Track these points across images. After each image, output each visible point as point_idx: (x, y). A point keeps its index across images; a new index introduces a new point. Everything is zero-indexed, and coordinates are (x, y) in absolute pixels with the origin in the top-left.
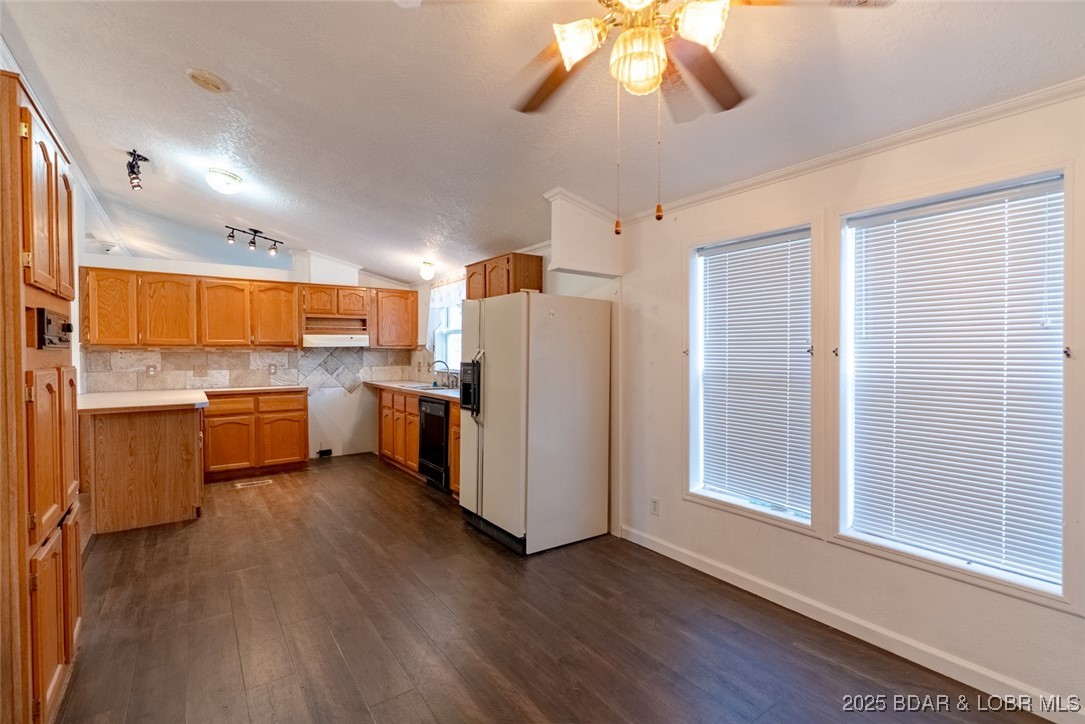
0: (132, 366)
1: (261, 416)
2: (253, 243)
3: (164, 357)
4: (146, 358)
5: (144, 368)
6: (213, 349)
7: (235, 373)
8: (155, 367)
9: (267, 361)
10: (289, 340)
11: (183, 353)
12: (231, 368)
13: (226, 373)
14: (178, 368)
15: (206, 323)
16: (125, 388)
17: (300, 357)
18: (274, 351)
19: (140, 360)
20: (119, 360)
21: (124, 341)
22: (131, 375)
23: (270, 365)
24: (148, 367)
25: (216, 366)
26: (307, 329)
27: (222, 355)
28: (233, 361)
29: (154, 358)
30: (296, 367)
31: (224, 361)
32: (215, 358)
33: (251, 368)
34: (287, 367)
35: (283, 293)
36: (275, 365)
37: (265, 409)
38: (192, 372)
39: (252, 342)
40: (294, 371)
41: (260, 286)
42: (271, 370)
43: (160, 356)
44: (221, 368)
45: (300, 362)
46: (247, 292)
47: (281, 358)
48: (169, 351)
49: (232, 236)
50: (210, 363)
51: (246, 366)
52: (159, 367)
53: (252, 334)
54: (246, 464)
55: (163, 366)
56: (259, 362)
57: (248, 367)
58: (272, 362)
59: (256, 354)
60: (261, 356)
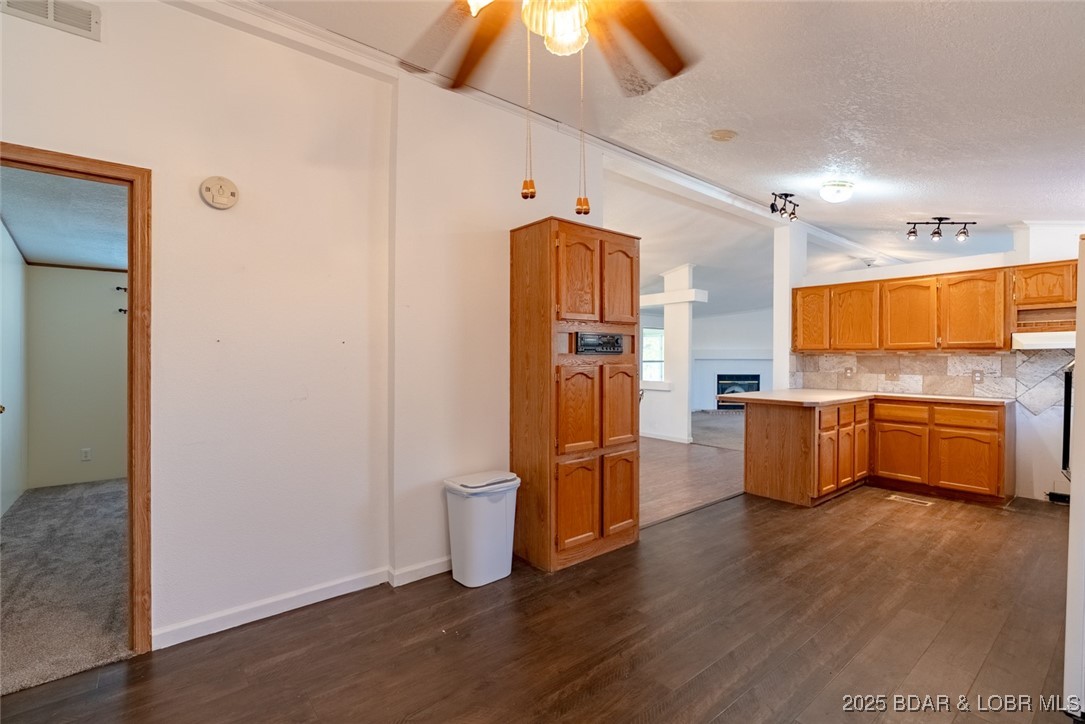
0: (834, 367)
1: (937, 429)
2: (937, 233)
3: (860, 360)
4: (843, 362)
5: (843, 370)
6: (906, 353)
7: (929, 379)
8: (851, 369)
9: (970, 366)
10: (989, 341)
11: (876, 357)
12: (925, 373)
13: (919, 378)
14: (871, 371)
15: (888, 326)
16: (828, 387)
17: (1019, 362)
18: (979, 355)
19: (840, 363)
20: (826, 362)
21: (821, 347)
22: (833, 376)
23: (974, 372)
24: (846, 369)
25: (909, 370)
26: (1019, 325)
27: (915, 359)
28: (927, 366)
29: (851, 361)
30: (1013, 375)
31: (917, 365)
32: (907, 362)
33: (949, 374)
34: (998, 374)
35: (981, 283)
36: (981, 372)
37: (942, 422)
38: (884, 376)
39: (938, 344)
40: (1011, 381)
41: (949, 279)
42: (975, 378)
43: (855, 359)
44: (913, 372)
45: (1020, 369)
46: (933, 289)
47: (991, 363)
48: (863, 355)
49: (913, 232)
50: (902, 367)
51: (943, 371)
52: (855, 371)
53: (939, 335)
54: (916, 479)
55: (858, 369)
56: (959, 368)
57: (946, 373)
58: (977, 368)
59: (955, 358)
60: (962, 361)
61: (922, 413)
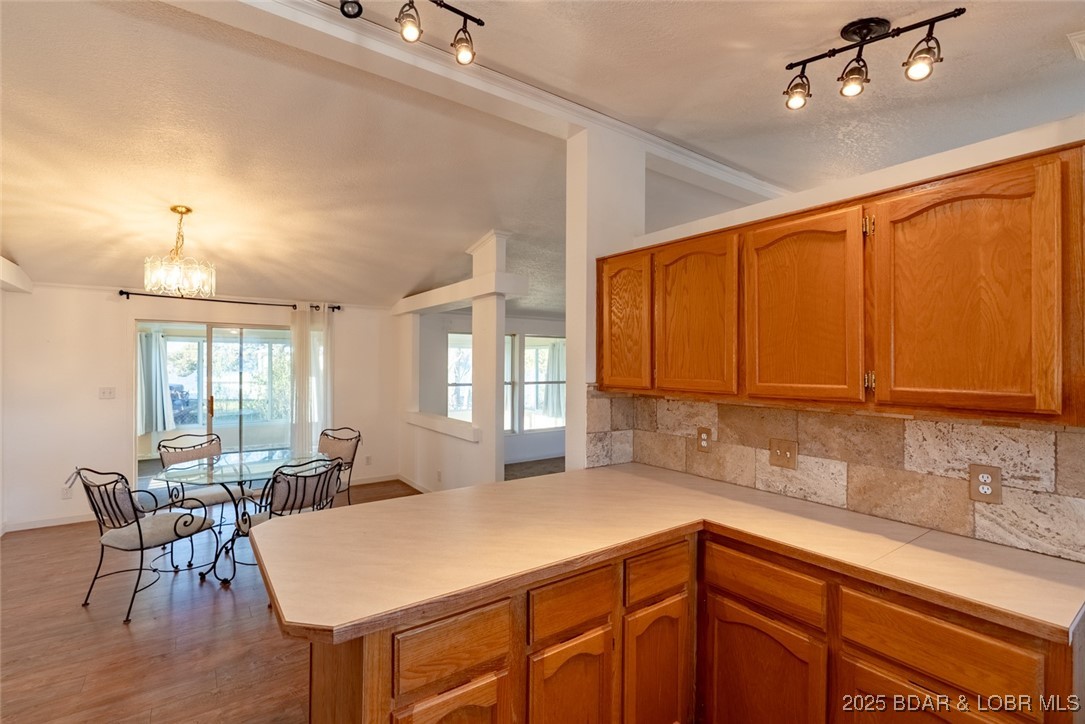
0: (680, 425)
1: (845, 655)
2: (856, 71)
3: (724, 412)
4: (696, 415)
5: (695, 432)
7: (862, 472)
8: (708, 432)
9: (963, 451)
10: (1014, 391)
11: (752, 408)
12: (852, 457)
13: (838, 467)
14: (744, 441)
15: (752, 340)
16: (672, 466)
19: (690, 416)
20: (669, 413)
21: (638, 384)
22: (679, 443)
23: (975, 469)
24: (701, 432)
25: (816, 446)
27: (830, 420)
28: (857, 439)
29: (708, 414)
31: (834, 435)
32: (813, 426)
33: (907, 466)
34: (1046, 484)
35: (985, 207)
36: (994, 472)
37: (862, 639)
38: (767, 453)
39: (868, 390)
41: (894, 207)
42: (977, 487)
43: (716, 412)
44: (826, 454)
46: (854, 241)
47: (1023, 450)
48: (726, 403)
49: (799, 85)
50: (803, 437)
51: (895, 457)
52: (714, 437)
53: (869, 367)
55: (721, 431)
56: (934, 454)
57: (901, 463)
58: (984, 460)
59: (924, 425)
60: (942, 437)
61: (809, 598)
